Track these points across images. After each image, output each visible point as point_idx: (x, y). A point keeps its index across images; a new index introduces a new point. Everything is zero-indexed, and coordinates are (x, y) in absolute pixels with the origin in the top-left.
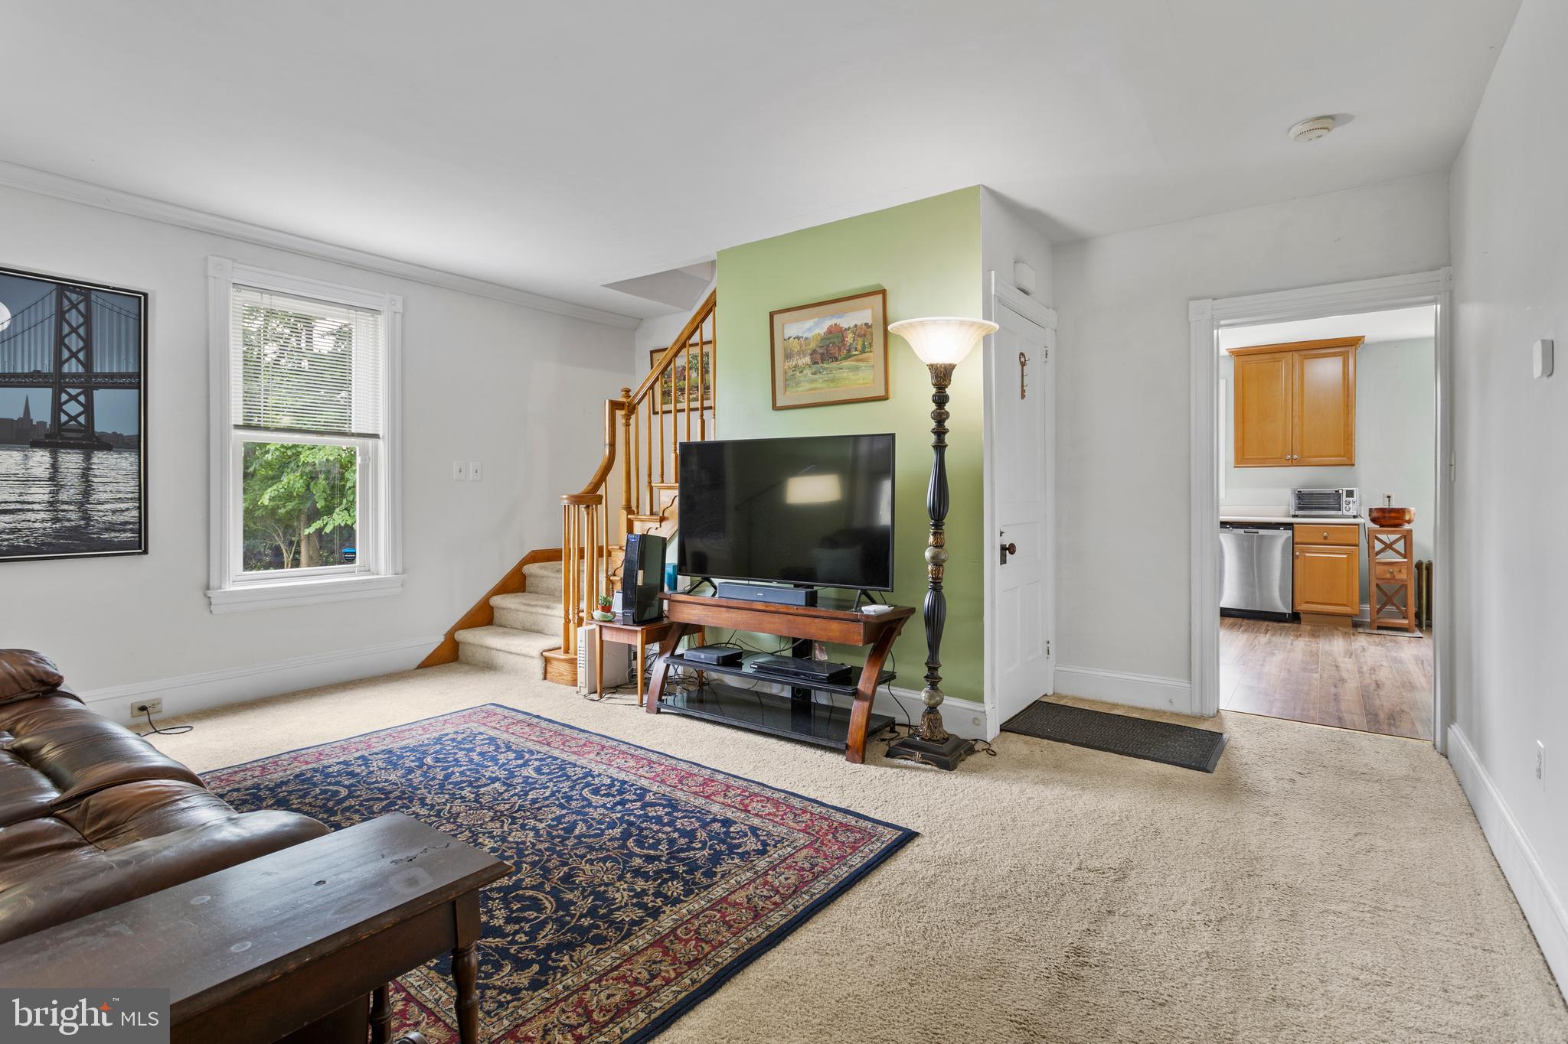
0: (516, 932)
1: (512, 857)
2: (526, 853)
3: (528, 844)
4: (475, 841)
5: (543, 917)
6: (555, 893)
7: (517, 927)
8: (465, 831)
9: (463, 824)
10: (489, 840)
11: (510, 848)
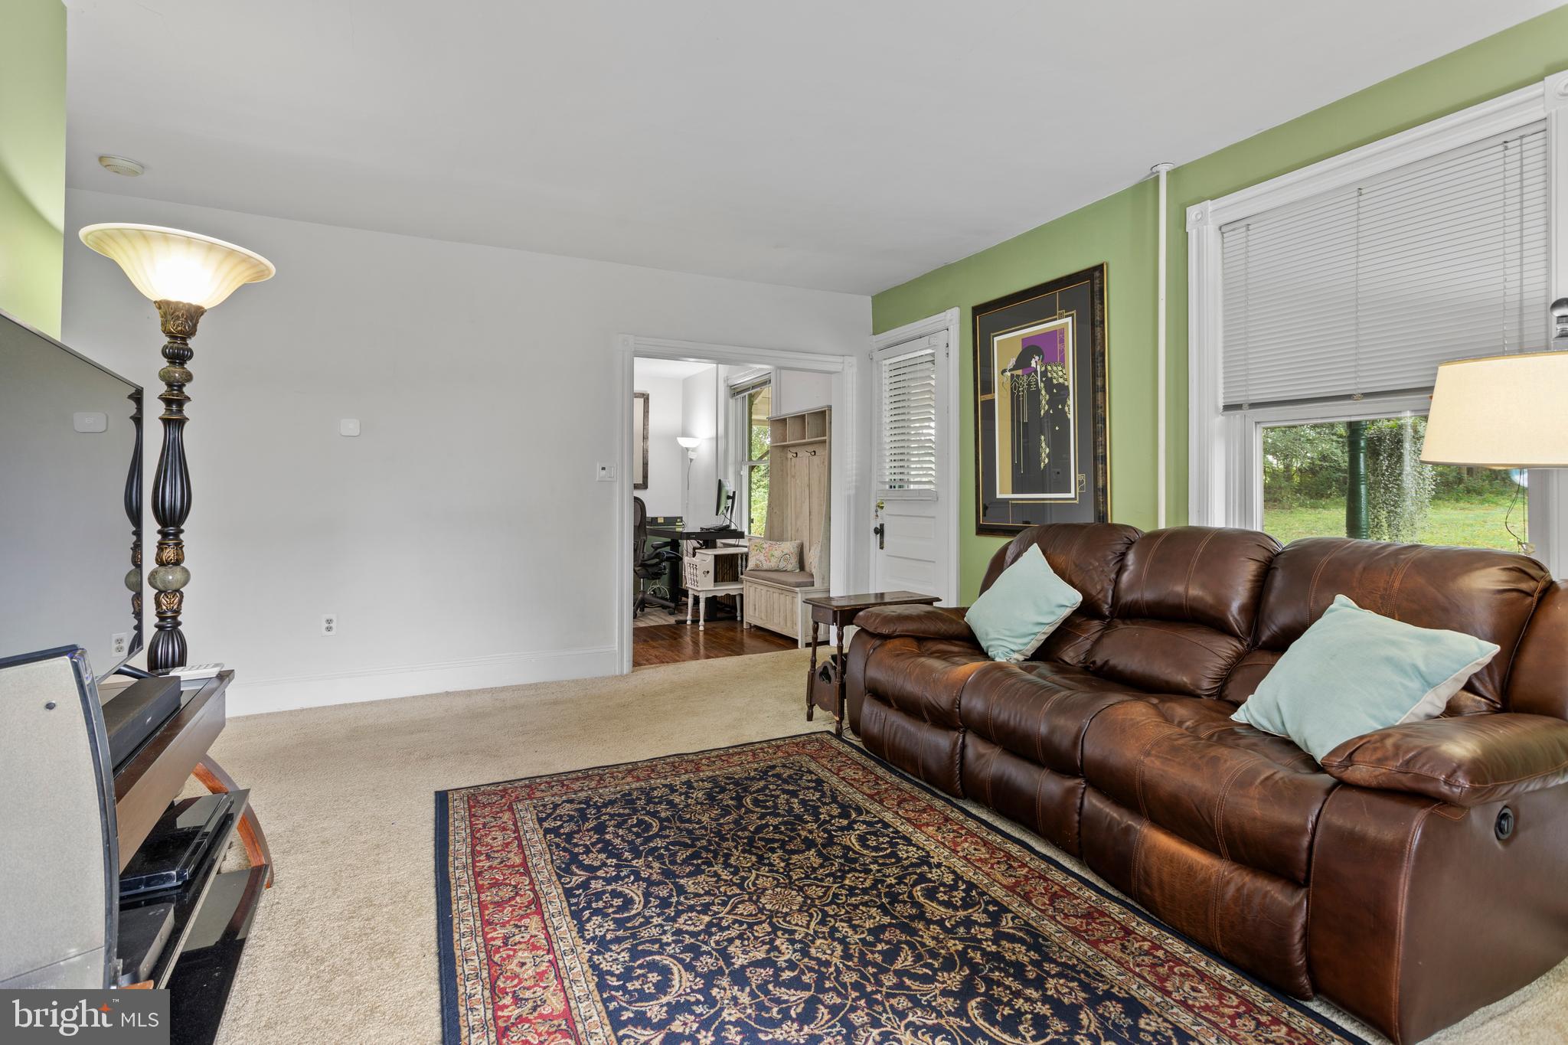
0: (775, 790)
1: (760, 839)
2: (745, 841)
3: (740, 848)
4: (788, 865)
5: (755, 795)
6: (740, 806)
7: (773, 793)
8: (796, 880)
9: (797, 891)
10: (775, 863)
11: (759, 848)
